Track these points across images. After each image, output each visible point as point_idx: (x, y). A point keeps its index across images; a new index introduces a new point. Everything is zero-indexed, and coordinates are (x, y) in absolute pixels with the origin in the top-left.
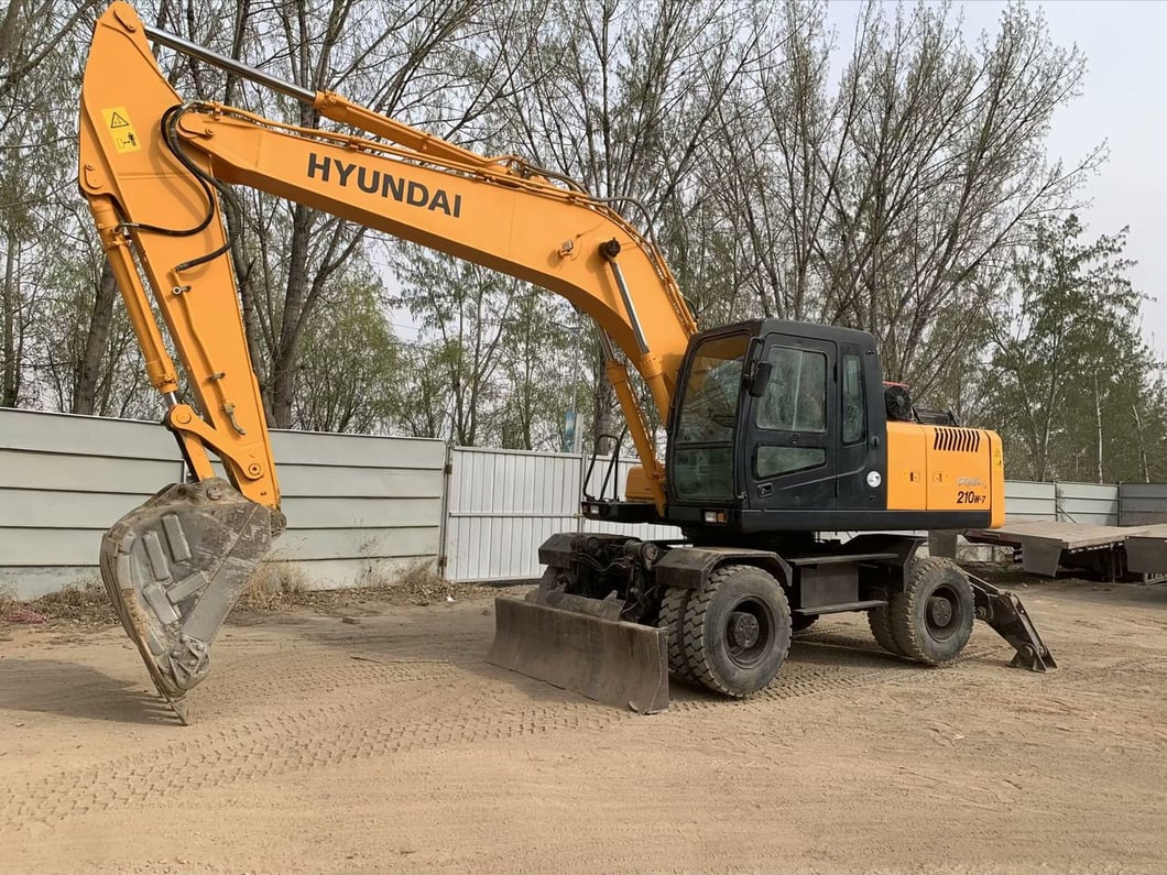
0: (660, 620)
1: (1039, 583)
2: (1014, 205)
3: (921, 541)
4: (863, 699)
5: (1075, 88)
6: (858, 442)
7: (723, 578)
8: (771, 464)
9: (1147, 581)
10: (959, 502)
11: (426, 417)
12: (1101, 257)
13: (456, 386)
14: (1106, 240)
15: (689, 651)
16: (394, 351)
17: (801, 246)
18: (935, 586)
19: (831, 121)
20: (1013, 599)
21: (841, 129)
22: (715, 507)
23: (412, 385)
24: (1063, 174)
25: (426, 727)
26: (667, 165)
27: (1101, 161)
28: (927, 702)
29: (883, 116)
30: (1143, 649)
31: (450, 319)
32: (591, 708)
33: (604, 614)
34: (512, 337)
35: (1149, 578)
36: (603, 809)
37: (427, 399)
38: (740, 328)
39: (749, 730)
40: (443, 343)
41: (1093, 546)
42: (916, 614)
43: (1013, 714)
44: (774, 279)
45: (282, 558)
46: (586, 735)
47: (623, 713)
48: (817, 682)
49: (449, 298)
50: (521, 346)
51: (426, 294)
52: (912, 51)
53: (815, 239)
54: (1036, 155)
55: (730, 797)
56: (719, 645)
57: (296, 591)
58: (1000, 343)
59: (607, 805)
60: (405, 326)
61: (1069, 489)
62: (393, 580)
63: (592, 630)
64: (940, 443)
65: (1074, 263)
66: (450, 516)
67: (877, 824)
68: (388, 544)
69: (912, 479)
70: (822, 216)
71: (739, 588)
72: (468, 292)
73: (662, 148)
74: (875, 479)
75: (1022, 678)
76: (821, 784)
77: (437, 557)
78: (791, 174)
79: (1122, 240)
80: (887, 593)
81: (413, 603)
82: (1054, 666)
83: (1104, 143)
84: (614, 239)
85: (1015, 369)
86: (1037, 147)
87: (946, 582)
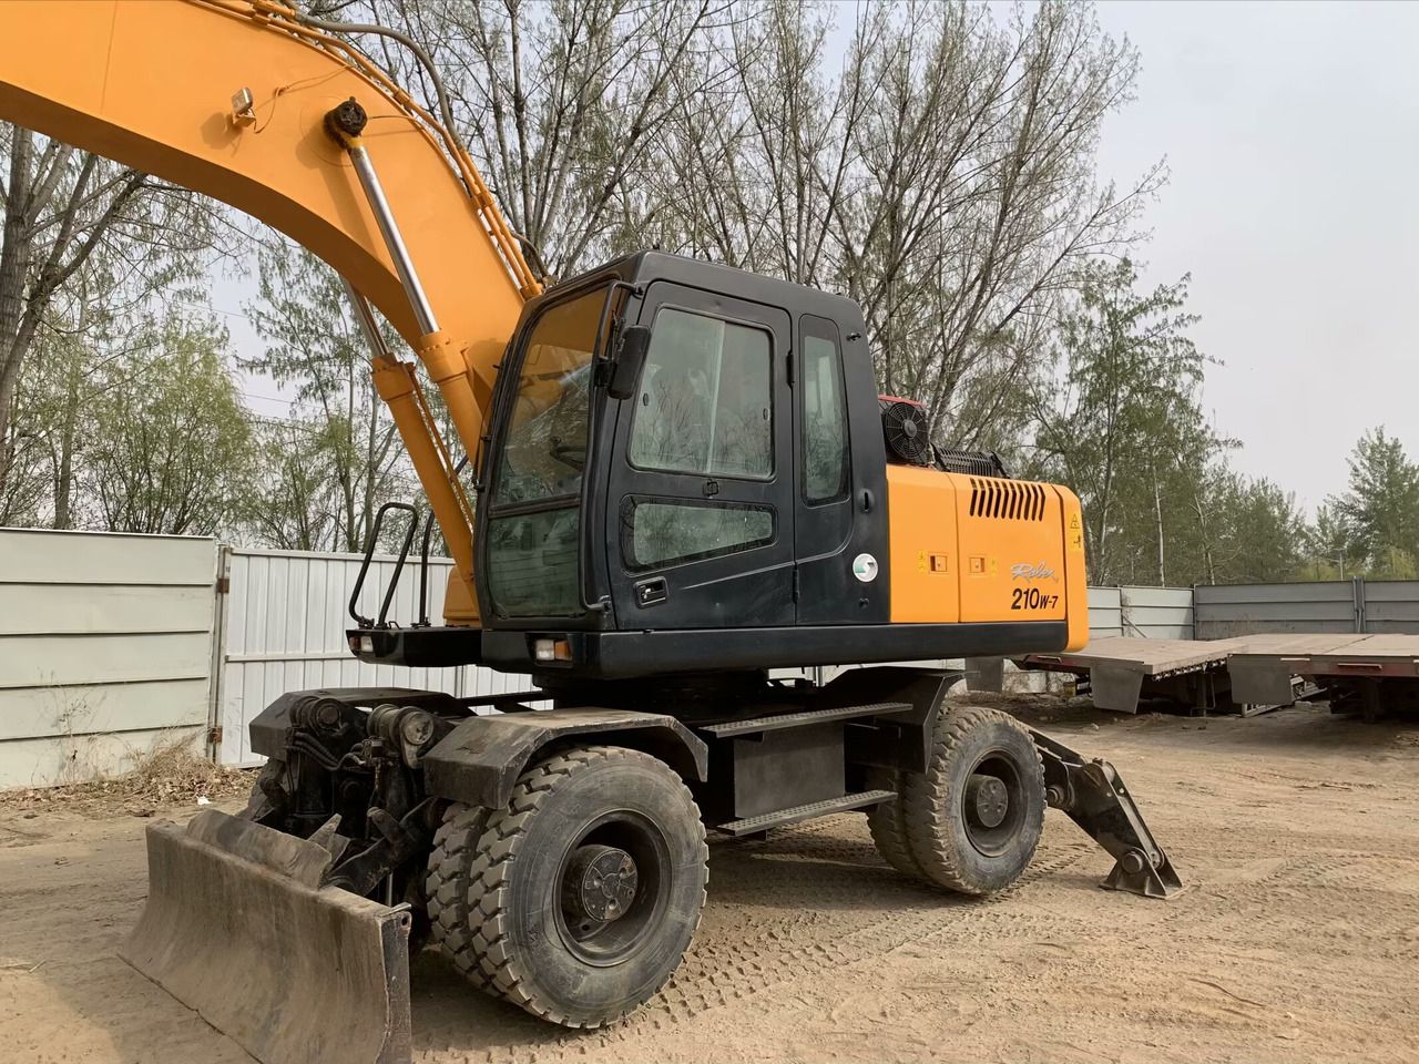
1: (1112, 722)
2: (1058, 238)
3: (954, 676)
5: (1128, 90)
6: (834, 499)
7: (553, 780)
8: (662, 537)
9: (1246, 712)
10: (1015, 607)
12: (1159, 310)
13: (344, 479)
14: (1164, 291)
15: (479, 943)
16: (248, 432)
18: (979, 756)
19: (828, 123)
20: (1106, 770)
21: (842, 132)
22: (553, 632)
24: (1117, 199)
27: (1160, 183)
29: (897, 124)
30: (1298, 836)
31: (334, 388)
33: (298, 870)
35: (1249, 708)
37: (300, 496)
38: (600, 275)
40: (326, 421)
41: (1183, 668)
42: (948, 809)
49: (334, 360)
51: (301, 356)
52: (930, 35)
53: (812, 279)
54: (1084, 171)
58: (1043, 421)
60: (265, 397)
61: (1136, 595)
62: (119, 770)
63: (277, 906)
64: (981, 504)
65: (1129, 318)
66: (227, 662)
69: (933, 569)
72: (361, 352)
74: (867, 568)
77: (205, 728)
79: (1183, 291)
80: (897, 773)
81: (130, 812)
82: (1178, 883)
83: (1163, 161)
84: (352, 99)
85: (1063, 452)
86: (1085, 162)
87: (997, 748)
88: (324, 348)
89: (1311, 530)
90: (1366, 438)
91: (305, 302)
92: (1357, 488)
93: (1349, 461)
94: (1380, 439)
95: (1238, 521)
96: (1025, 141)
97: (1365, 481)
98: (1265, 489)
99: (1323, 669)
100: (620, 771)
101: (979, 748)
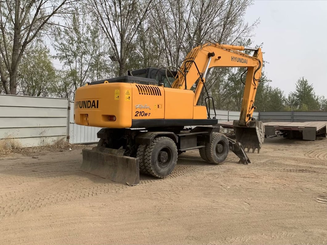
0: (137, 155)
2: (236, 35)
4: (199, 176)
5: (252, 2)
11: (65, 93)
13: (75, 83)
14: (257, 46)
15: (146, 165)
16: (54, 73)
17: (178, 44)
18: (218, 141)
19: (186, 7)
20: (239, 144)
21: (190, 10)
23: (60, 83)
24: (248, 27)
25: (54, 196)
26: (139, 17)
27: (258, 23)
28: (218, 176)
29: (201, 7)
30: (272, 156)
31: (72, 63)
32: (114, 185)
33: (118, 154)
34: (92, 69)
36: (115, 226)
37: (65, 87)
39: (165, 189)
40: (70, 70)
42: (213, 149)
43: (242, 179)
44: (170, 53)
45: (12, 137)
46: (111, 195)
47: (124, 186)
48: (185, 171)
49: (72, 56)
50: (96, 72)
51: (65, 55)
53: (182, 42)
54: (242, 21)
55: (160, 216)
56: (156, 162)
57: (17, 148)
58: (230, 74)
59: (117, 224)
60: (58, 65)
62: (51, 143)
63: (114, 159)
66: (70, 123)
67: (208, 223)
68: (49, 132)
70: (184, 36)
71: (162, 144)
72: (78, 54)
73: (138, 12)
75: (242, 167)
76: (190, 209)
77: (66, 136)
78: (175, 22)
79: (261, 46)
80: (205, 144)
81: (58, 151)
82: (250, 163)
83: (259, 19)
85: (233, 81)
86: (242, 18)
87: (221, 139)
88: (69, 53)
89: (286, 99)
90: (300, 79)
91: (65, 42)
92: (297, 90)
93: (296, 84)
94: (303, 79)
95: (271, 97)
96: (229, 13)
97: (299, 89)
98: (278, 90)
99: (281, 129)
100: (166, 140)
101: (218, 139)
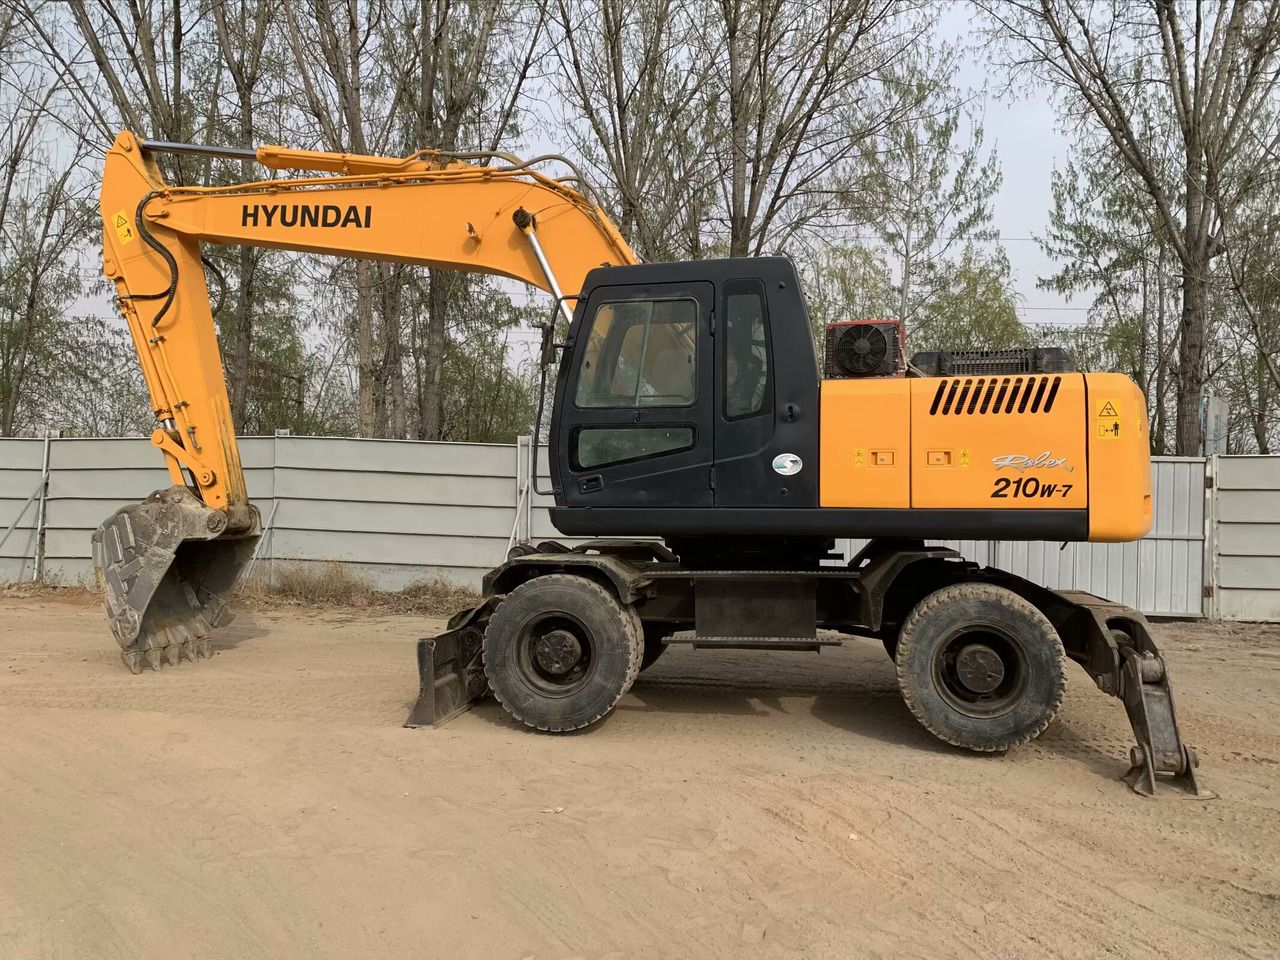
8: (598, 451)
10: (996, 495)
64: (946, 403)
69: (876, 463)
74: (789, 464)
84: (521, 207)
